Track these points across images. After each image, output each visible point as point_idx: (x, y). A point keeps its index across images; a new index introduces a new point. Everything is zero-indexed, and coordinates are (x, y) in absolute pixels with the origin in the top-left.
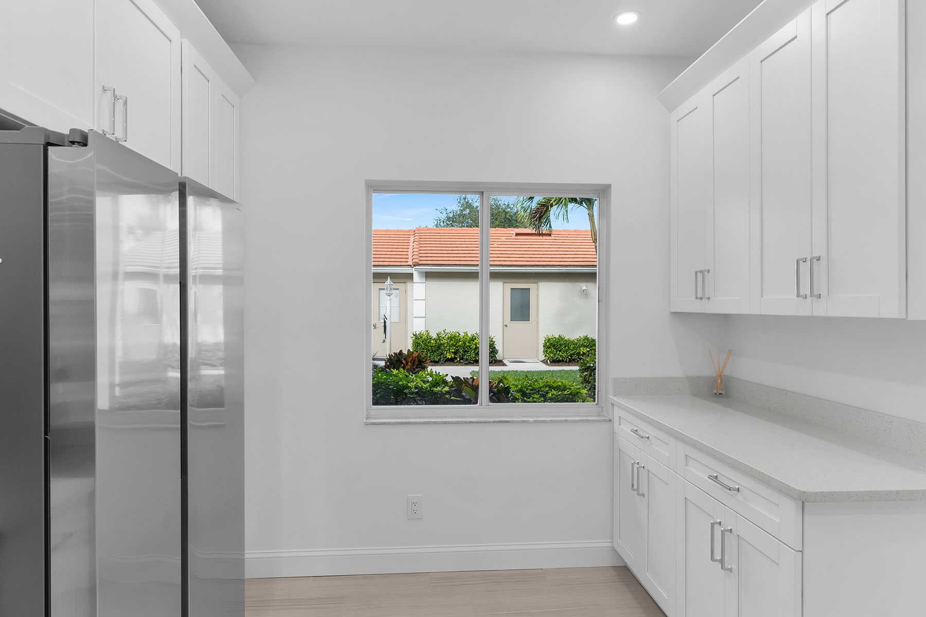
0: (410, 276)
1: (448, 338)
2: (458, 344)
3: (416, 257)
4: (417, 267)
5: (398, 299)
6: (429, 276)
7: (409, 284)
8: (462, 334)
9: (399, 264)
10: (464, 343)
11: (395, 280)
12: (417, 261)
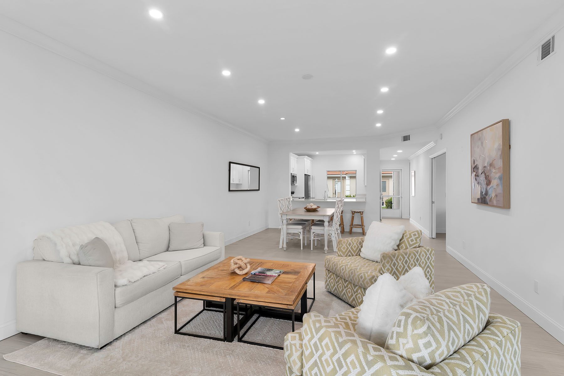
0: (345, 177)
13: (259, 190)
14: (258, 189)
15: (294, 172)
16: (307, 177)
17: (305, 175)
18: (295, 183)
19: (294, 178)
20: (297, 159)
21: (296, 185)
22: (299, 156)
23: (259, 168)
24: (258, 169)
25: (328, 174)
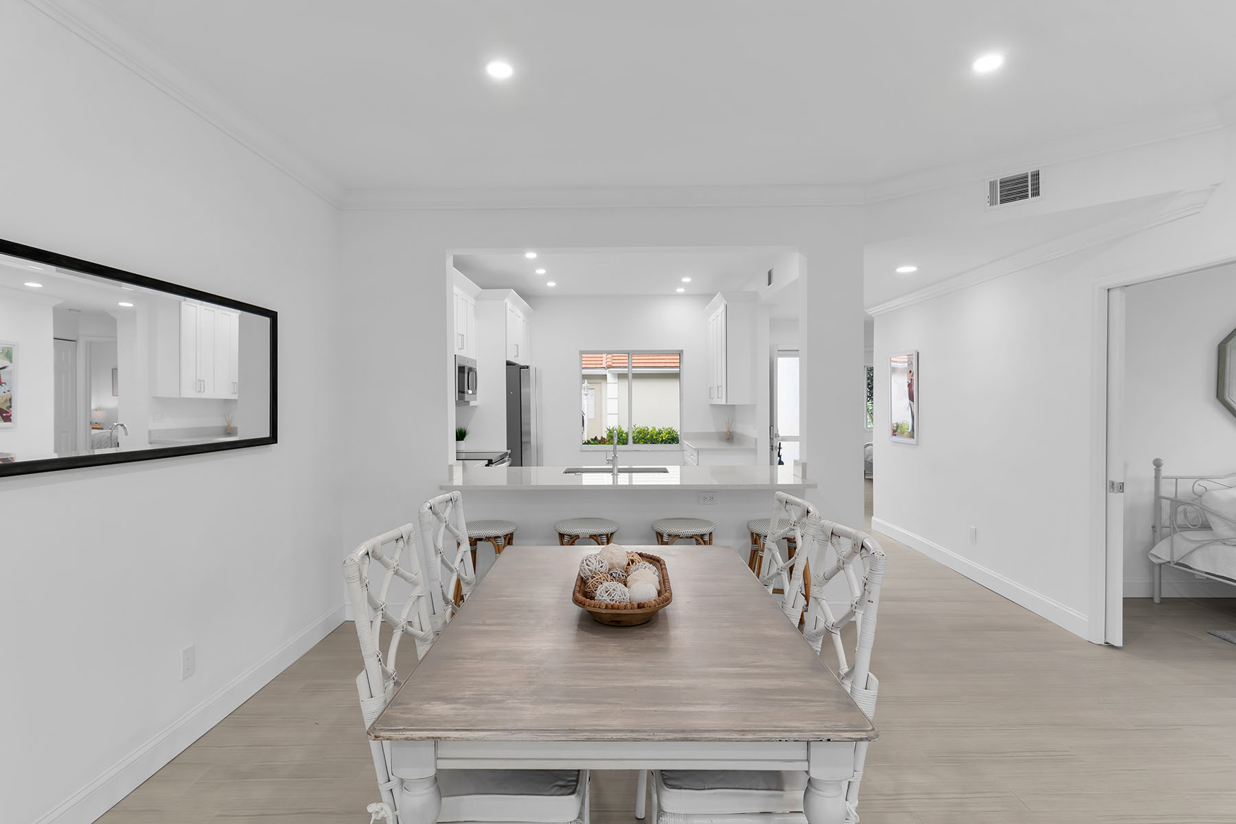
0: (604, 377)
1: (638, 432)
2: (646, 437)
3: (610, 360)
4: (610, 369)
5: (593, 397)
6: (621, 376)
7: (603, 384)
8: (650, 429)
9: (594, 366)
10: (652, 436)
11: (591, 381)
12: (610, 364)
13: (273, 438)
14: (267, 434)
15: (470, 353)
16: (516, 374)
17: (509, 364)
18: (467, 397)
19: (465, 375)
20: (476, 300)
21: (472, 403)
22: (483, 289)
23: (273, 316)
24: (267, 320)
25: (584, 366)
